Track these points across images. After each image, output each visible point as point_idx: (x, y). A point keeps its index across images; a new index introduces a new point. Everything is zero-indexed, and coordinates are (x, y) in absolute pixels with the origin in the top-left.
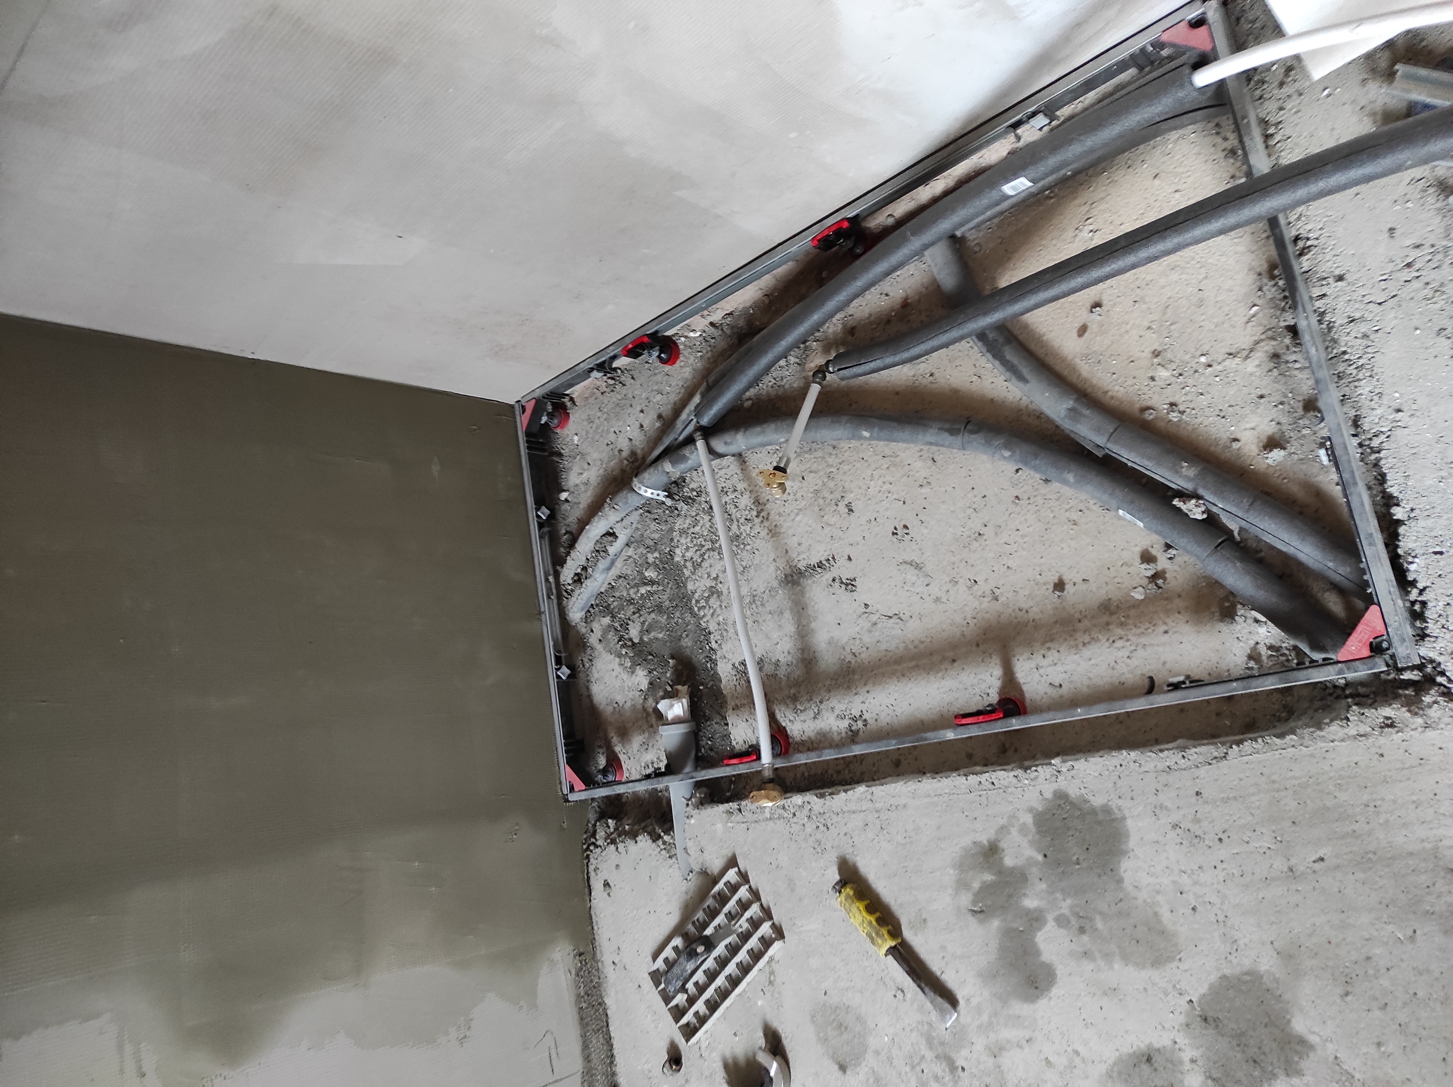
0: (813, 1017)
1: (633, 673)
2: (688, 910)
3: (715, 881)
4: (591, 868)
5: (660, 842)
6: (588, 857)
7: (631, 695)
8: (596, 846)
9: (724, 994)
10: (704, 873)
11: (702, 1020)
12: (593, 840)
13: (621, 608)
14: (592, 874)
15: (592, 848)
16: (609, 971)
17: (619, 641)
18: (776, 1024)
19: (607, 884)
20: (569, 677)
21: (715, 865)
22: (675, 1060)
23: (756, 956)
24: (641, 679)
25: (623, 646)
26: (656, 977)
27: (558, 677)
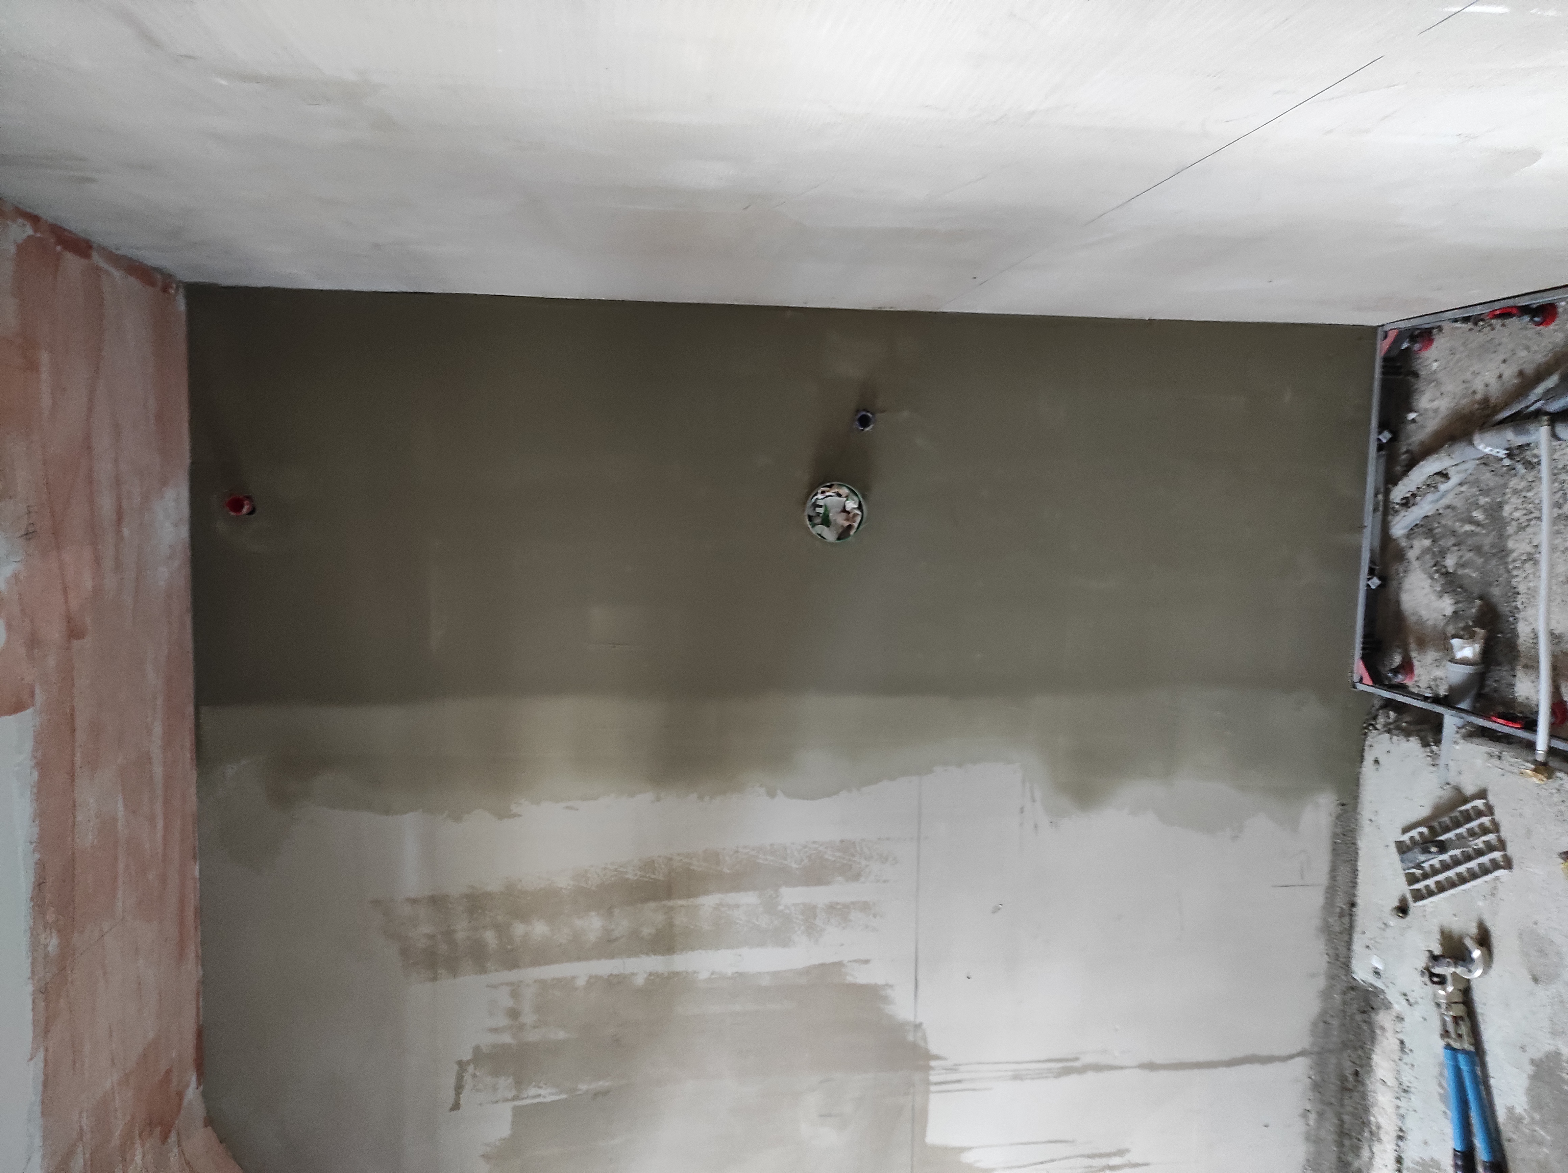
0: (1521, 934)
1: (1441, 597)
2: (1439, 811)
3: (1466, 800)
4: (1367, 743)
5: (1428, 749)
6: (1366, 734)
7: (1435, 615)
8: (1376, 729)
9: (1452, 884)
10: (1458, 789)
11: (1431, 894)
12: (1373, 722)
13: (1443, 536)
14: (1366, 748)
15: (1371, 728)
16: (1365, 823)
17: (1435, 565)
18: (1489, 924)
19: (1376, 762)
20: (1379, 586)
21: (1469, 789)
22: (1403, 910)
23: (1485, 871)
24: (1447, 605)
25: (1437, 571)
26: (1400, 845)
27: (1368, 586)
